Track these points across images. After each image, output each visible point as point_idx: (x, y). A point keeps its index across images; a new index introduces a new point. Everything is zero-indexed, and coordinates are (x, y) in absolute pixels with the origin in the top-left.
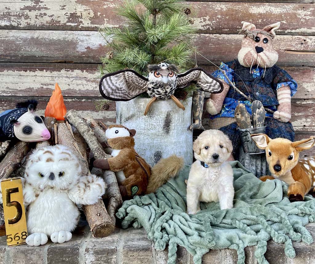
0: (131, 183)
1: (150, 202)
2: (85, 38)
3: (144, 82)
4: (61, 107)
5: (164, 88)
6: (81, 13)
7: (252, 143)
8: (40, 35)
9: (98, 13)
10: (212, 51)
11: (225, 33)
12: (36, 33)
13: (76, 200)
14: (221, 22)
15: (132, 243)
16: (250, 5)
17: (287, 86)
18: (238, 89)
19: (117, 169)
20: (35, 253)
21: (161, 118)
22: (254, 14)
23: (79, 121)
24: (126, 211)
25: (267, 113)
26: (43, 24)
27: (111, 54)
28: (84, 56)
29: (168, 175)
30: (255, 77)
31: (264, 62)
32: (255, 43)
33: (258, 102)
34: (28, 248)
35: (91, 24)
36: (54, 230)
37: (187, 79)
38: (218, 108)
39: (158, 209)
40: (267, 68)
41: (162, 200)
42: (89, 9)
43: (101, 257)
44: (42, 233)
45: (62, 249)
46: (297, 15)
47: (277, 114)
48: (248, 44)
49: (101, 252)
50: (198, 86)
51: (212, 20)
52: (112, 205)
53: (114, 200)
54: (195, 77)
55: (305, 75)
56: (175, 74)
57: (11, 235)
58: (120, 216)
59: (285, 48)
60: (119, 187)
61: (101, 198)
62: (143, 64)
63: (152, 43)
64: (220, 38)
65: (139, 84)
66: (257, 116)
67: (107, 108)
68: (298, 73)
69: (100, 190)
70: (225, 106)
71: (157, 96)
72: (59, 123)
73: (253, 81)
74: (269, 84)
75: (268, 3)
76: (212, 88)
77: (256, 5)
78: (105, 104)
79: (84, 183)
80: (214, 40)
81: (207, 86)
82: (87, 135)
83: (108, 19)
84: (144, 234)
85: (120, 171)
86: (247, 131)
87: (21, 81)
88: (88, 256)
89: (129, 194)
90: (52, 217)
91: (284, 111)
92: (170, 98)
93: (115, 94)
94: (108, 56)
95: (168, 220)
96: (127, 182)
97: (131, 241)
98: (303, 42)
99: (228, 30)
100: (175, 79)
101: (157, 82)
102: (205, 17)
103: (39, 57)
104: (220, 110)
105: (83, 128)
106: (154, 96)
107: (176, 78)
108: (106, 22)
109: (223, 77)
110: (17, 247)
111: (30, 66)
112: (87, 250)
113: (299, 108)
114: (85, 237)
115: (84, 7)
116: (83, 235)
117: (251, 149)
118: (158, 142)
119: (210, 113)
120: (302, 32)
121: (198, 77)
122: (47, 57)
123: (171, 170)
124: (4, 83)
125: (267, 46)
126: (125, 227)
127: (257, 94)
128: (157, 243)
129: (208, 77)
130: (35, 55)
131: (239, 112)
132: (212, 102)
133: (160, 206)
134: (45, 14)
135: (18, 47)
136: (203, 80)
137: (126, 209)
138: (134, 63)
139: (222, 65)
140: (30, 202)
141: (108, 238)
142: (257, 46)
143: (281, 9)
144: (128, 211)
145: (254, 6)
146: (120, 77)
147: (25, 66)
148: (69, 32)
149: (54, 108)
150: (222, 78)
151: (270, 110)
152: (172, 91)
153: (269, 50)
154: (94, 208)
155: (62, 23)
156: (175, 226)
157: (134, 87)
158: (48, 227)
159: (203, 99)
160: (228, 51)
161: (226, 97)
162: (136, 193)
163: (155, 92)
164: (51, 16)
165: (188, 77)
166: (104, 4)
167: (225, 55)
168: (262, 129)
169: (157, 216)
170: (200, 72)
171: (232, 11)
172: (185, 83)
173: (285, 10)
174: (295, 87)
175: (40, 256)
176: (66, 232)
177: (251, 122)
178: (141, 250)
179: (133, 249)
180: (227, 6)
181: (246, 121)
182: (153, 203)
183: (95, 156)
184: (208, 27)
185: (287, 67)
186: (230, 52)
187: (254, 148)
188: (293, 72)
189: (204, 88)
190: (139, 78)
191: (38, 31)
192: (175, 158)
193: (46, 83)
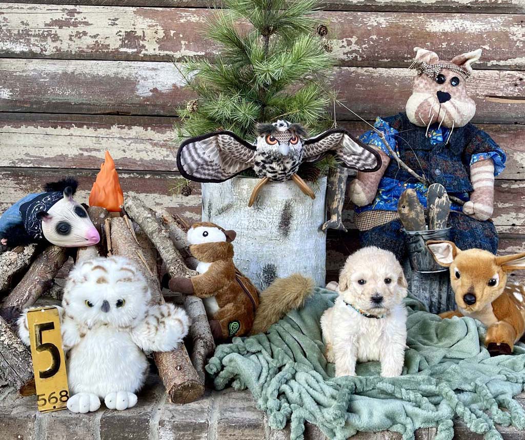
0: (228, 316)
1: (259, 350)
2: (150, 73)
3: (249, 152)
4: (115, 191)
5: (282, 162)
6: (143, 31)
7: (426, 254)
8: (76, 68)
9: (171, 31)
10: (361, 96)
11: (383, 65)
12: (71, 64)
13: (144, 344)
14: (377, 46)
15: (231, 414)
16: (429, 18)
17: (488, 160)
18: (405, 163)
19: (206, 293)
20: (81, 424)
21: (276, 211)
22: (435, 33)
23: (145, 215)
24: (221, 362)
25: (453, 204)
26: (81, 49)
27: (194, 104)
28: (148, 103)
29: (287, 304)
30: (435, 144)
31: (451, 118)
32: (436, 86)
33: (437, 187)
34: (70, 416)
35: (159, 50)
36: (110, 391)
37: (320, 147)
38: (369, 195)
39: (272, 362)
40: (456, 129)
41: (278, 347)
42: (157, 25)
43: (183, 434)
44: (91, 393)
45: (122, 420)
46: (510, 35)
47: (469, 207)
48: (424, 87)
49: (184, 427)
50: (338, 160)
51: (362, 43)
52: (200, 352)
53: (203, 344)
54: (333, 144)
55: (518, 138)
56: (301, 139)
57: (44, 395)
58: (212, 369)
59: (485, 93)
60: (209, 323)
61: (182, 341)
62: (247, 121)
63: (262, 86)
64: (374, 75)
65: (240, 154)
66: (436, 209)
67: (188, 192)
68: (507, 136)
69: (180, 329)
70: (381, 192)
71: (269, 175)
72: (112, 217)
73: (431, 150)
74: (457, 156)
75: (459, 15)
76: (361, 162)
77: (437, 18)
78: (185, 186)
79: (156, 317)
80: (364, 77)
81: (354, 159)
82: (157, 238)
83: (186, 42)
84: (250, 400)
85: (211, 297)
86: (419, 235)
87: (48, 143)
88: (163, 432)
89: (224, 333)
90: (106, 370)
91: (482, 202)
92: (291, 179)
93: (202, 171)
94: (189, 108)
95: (289, 380)
96: (221, 314)
97: (229, 411)
98: (518, 82)
99: (389, 60)
100: (301, 147)
101: (270, 153)
102: (350, 39)
103: (75, 104)
104: (373, 198)
105: (151, 227)
106: (265, 175)
107: (303, 146)
108: (184, 47)
109: (380, 143)
110: (53, 414)
111: (63, 119)
112: (161, 423)
113: (507, 194)
114: (158, 401)
115: (149, 21)
116: (154, 398)
117: (423, 264)
118: (270, 250)
119: (355, 202)
120: (517, 64)
121: (339, 143)
122: (89, 104)
123: (292, 297)
124: (22, 147)
125: (457, 90)
126: (220, 388)
127: (437, 172)
128: (271, 417)
129: (356, 144)
130: (70, 101)
131: (405, 203)
132: (360, 184)
133: (275, 356)
134: (85, 33)
135: (43, 89)
136: (347, 150)
137: (221, 359)
138: (232, 119)
139: (379, 123)
140: (71, 345)
141: (194, 405)
142: (440, 91)
143: (481, 24)
144: (224, 363)
145: (434, 20)
146: (209, 144)
147: (54, 119)
148: (124, 63)
149: (103, 192)
150: (377, 145)
151: (458, 200)
152: (294, 167)
153: (460, 97)
154: (171, 357)
155: (112, 47)
156: (300, 390)
157: (233, 160)
158: (100, 385)
159: (345, 180)
160: (387, 97)
161: (383, 177)
162: (236, 333)
163: (267, 169)
164: (95, 37)
165: (323, 144)
166: (181, 17)
167: (383, 104)
168: (443, 233)
169: (271, 372)
170: (343, 136)
171: (396, 27)
172: (317, 154)
173: (488, 27)
174: (502, 160)
175: (88, 429)
176: (129, 393)
177: (426, 220)
178: (246, 427)
179: (234, 425)
180: (388, 19)
181: (418, 218)
182: (264, 351)
183: (170, 271)
184: (354, 55)
185: (488, 125)
186: (391, 98)
187: (430, 263)
188: (498, 134)
189: (349, 163)
190: (240, 145)
191: (74, 62)
192: (299, 279)
193: (88, 147)
